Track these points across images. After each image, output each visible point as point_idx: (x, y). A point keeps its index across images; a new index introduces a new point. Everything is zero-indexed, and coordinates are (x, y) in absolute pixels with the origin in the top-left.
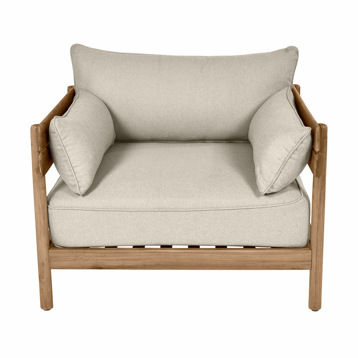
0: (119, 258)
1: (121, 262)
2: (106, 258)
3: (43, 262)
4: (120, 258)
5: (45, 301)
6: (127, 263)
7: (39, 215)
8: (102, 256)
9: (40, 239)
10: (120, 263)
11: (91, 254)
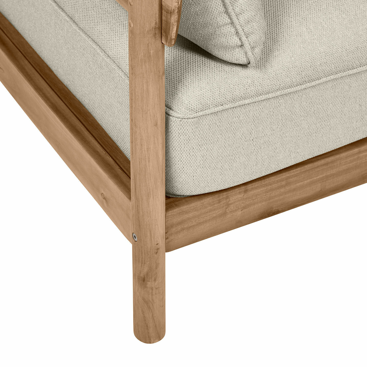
0: (316, 178)
1: (320, 184)
2: (289, 188)
3: (157, 244)
4: (318, 177)
5: (156, 326)
6: (329, 185)
7: (154, 140)
8: (282, 187)
9: (152, 196)
10: (317, 188)
11: (260, 190)
